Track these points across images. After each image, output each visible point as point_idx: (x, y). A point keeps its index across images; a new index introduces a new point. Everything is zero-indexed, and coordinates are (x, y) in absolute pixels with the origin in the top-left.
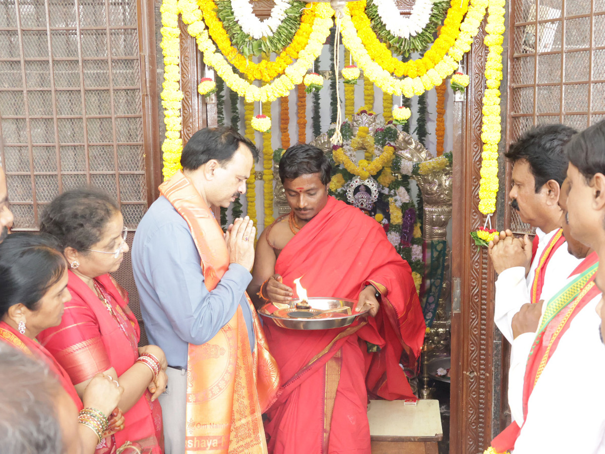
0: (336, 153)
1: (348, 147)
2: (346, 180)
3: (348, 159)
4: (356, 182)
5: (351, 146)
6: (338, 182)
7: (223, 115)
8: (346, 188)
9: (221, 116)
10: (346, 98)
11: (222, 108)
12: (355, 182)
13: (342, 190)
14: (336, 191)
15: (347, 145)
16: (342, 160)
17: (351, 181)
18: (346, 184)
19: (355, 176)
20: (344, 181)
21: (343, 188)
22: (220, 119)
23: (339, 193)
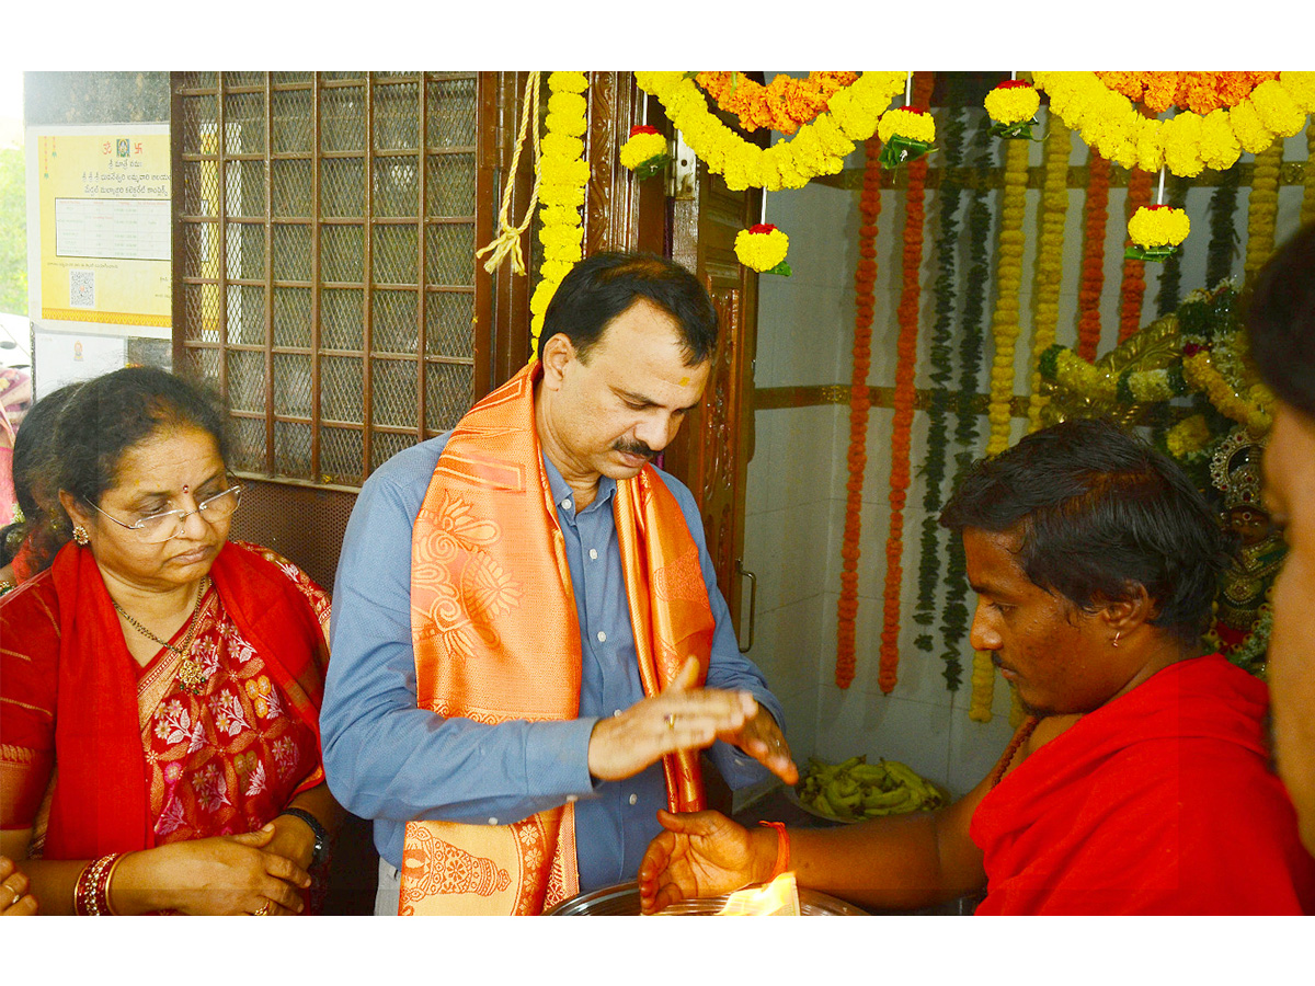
0: (1191, 363)
1: (1224, 350)
2: (1214, 433)
3: (1221, 381)
4: (1240, 439)
5: (1232, 348)
6: (1191, 435)
7: (952, 265)
8: (1210, 451)
9: (948, 267)
10: (1251, 230)
11: (952, 250)
12: (1235, 438)
13: (1199, 456)
14: (1185, 456)
15: (1223, 344)
16: (1203, 382)
17: (1226, 437)
18: (1210, 443)
19: (1236, 423)
20: (1207, 434)
21: (1203, 452)
22: (944, 273)
23: (1192, 462)
